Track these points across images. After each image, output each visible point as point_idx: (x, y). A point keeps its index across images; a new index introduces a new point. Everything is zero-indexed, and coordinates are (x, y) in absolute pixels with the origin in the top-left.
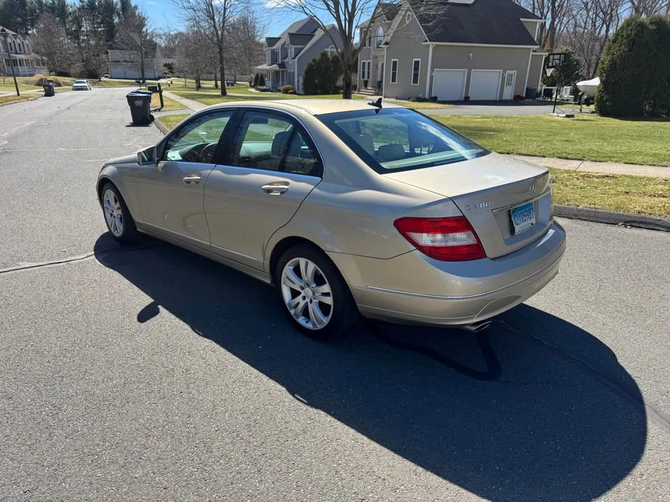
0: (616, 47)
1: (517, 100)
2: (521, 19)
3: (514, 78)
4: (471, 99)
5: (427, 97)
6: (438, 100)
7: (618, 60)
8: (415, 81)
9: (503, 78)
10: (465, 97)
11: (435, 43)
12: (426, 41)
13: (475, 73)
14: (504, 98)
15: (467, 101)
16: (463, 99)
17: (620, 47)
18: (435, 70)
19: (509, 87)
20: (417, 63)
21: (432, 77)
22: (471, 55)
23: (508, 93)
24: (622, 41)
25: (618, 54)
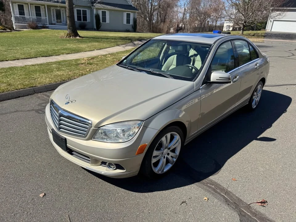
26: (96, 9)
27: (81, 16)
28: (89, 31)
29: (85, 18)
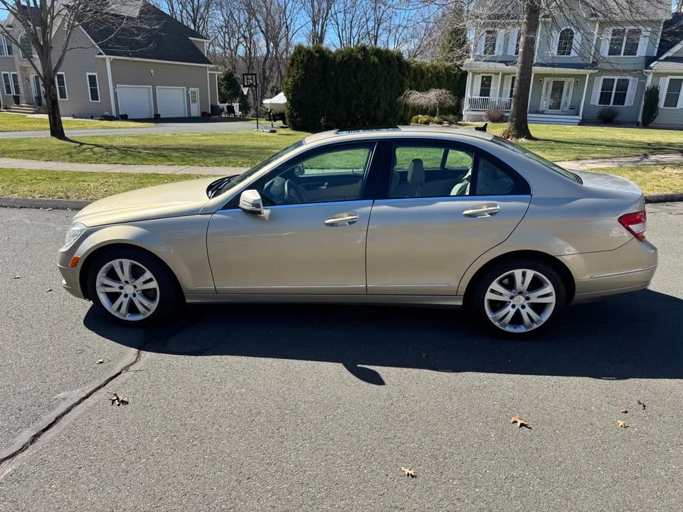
0: (294, 71)
1: (205, 117)
2: (190, 38)
3: (198, 95)
4: (161, 117)
5: (114, 114)
6: (129, 117)
7: (299, 82)
8: (95, 97)
9: (188, 95)
10: (155, 115)
11: (112, 57)
12: (101, 54)
13: (161, 90)
14: (193, 115)
15: (157, 119)
16: (153, 117)
17: (298, 70)
18: (117, 86)
19: (194, 104)
20: (92, 79)
21: (115, 94)
22: (152, 71)
23: (196, 111)
24: (298, 65)
25: (298, 76)
26: (654, 74)
27: (611, 93)
28: (625, 127)
29: (620, 99)
